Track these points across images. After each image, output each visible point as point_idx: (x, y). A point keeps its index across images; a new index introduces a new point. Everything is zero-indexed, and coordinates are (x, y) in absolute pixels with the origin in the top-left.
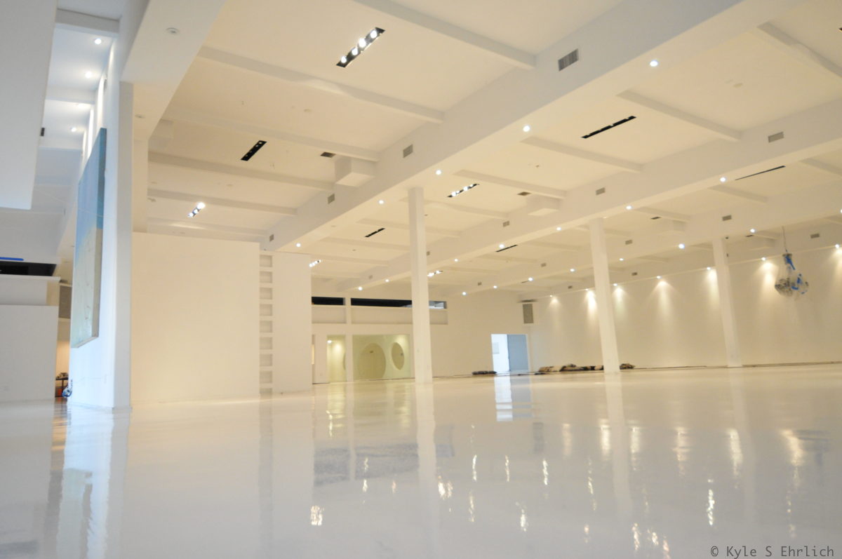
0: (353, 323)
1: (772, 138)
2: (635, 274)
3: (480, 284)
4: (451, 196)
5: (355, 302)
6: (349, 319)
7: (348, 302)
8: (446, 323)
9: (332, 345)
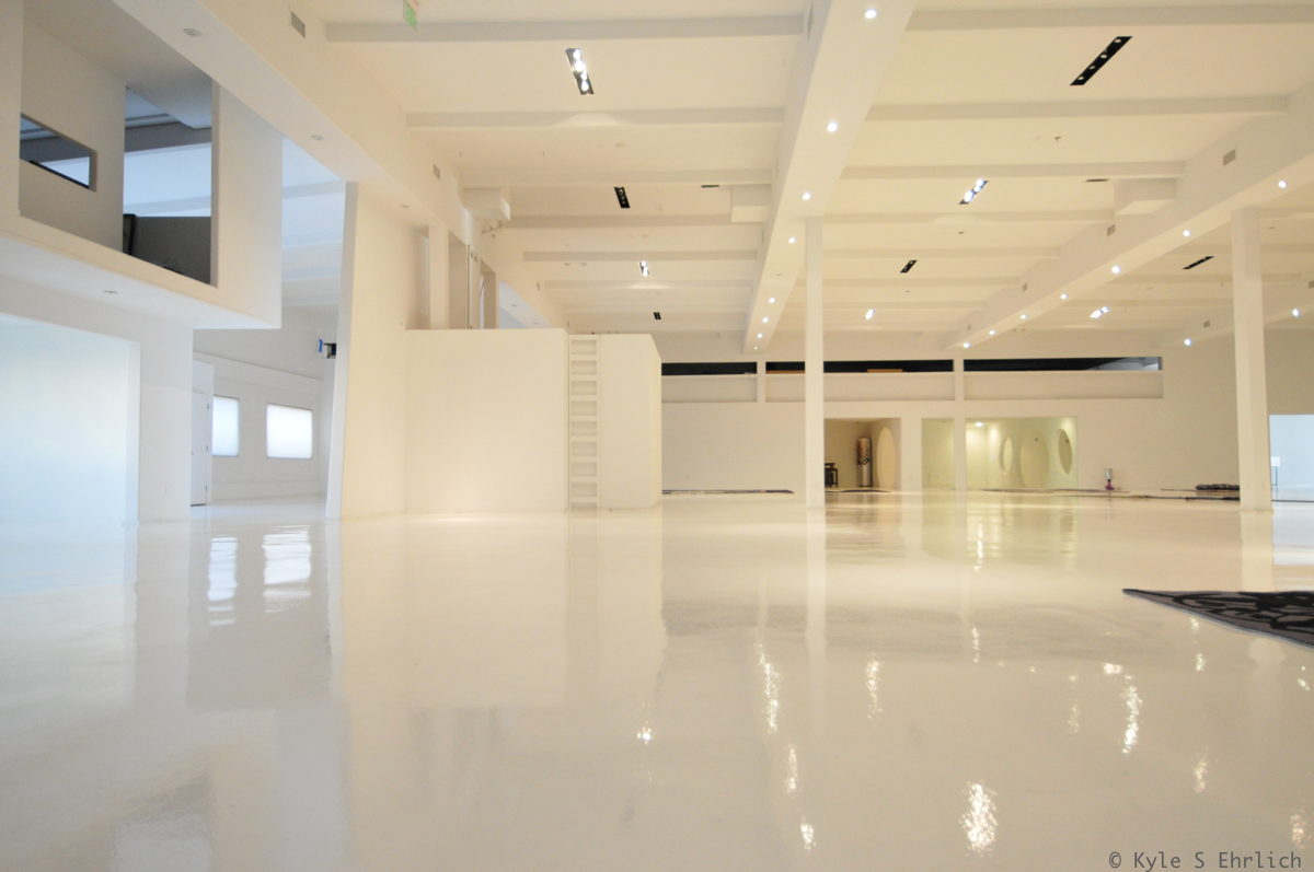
0: (967, 398)
3: (1207, 324)
4: (963, 202)
5: (971, 365)
6: (960, 393)
7: (959, 365)
8: (1160, 397)
9: (986, 430)
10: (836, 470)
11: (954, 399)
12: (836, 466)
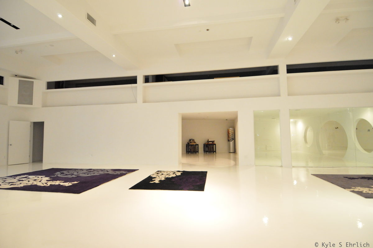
0: (289, 95)
5: (292, 69)
6: (284, 91)
7: (282, 70)
9: (295, 123)
10: (215, 144)
11: (279, 95)
12: (215, 142)
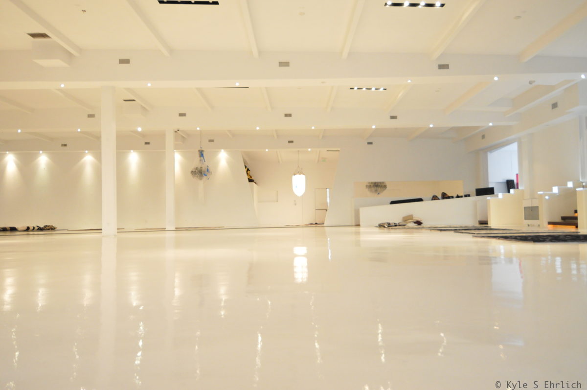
1: (282, 64)
2: (65, 145)
